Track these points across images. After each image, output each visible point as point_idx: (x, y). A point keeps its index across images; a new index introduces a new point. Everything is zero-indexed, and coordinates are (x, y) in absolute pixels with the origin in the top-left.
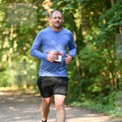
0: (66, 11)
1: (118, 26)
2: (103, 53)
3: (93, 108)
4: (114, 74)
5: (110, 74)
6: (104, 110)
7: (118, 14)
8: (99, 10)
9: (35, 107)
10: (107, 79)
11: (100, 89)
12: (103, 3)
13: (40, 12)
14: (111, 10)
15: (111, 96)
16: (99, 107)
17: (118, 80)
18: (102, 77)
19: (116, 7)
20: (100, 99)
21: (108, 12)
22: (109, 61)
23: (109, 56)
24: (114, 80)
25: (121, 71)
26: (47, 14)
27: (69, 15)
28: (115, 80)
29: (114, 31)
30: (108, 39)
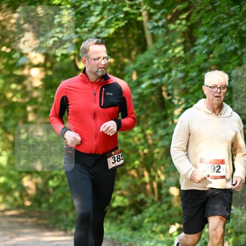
0: (63, 57)
1: (159, 85)
2: (132, 134)
3: (114, 236)
4: (153, 174)
5: (146, 173)
6: (135, 240)
7: (159, 62)
8: (125, 54)
9: (7, 235)
10: (139, 183)
11: (127, 202)
12: (132, 42)
13: (15, 58)
14: (147, 55)
15: (147, 215)
16: (125, 235)
17: (160, 186)
18: (130, 178)
19: (156, 49)
20: (127, 221)
21: (142, 58)
22: (143, 150)
23: (143, 141)
24: (152, 185)
25: (165, 167)
26: (27, 62)
27: (69, 64)
28: (155, 185)
29: (152, 93)
30: (141, 109)
